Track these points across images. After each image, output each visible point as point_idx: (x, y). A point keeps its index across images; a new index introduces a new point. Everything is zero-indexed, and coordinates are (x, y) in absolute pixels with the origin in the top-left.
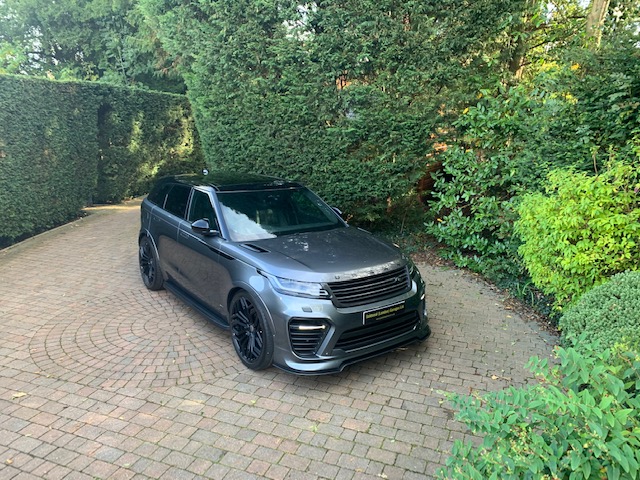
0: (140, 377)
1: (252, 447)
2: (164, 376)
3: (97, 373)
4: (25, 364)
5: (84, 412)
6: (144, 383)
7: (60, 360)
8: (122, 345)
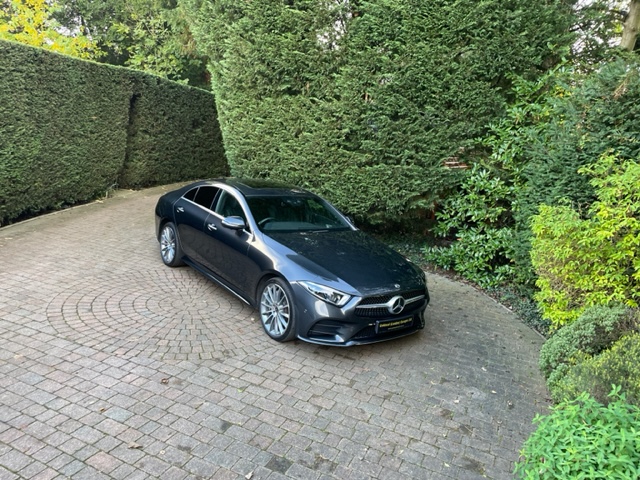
0: (152, 348)
1: (256, 423)
2: (175, 350)
3: (112, 342)
4: (41, 326)
6: (155, 356)
7: (76, 326)
8: (136, 318)
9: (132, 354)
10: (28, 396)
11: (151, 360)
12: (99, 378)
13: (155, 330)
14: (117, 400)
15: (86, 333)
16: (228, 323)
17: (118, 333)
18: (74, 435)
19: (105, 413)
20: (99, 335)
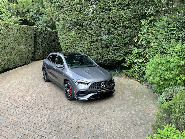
0: (39, 107)
1: (69, 128)
2: (46, 107)
4: (8, 102)
5: (23, 116)
6: (40, 109)
7: (18, 102)
8: (35, 98)
9: (33, 109)
10: (2, 124)
13: (40, 102)
14: (28, 124)
15: (20, 104)
16: (62, 98)
19: (24, 128)
20: (24, 104)
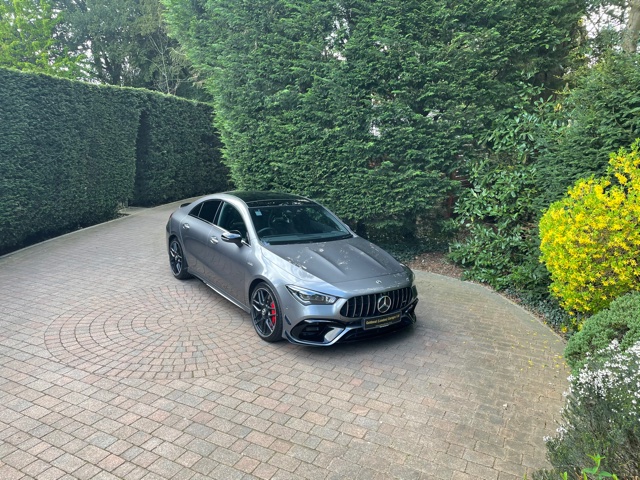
1: (244, 444)
3: (105, 363)
4: (37, 350)
5: (85, 397)
7: (72, 348)
8: (133, 337)
9: (122, 375)
10: (14, 424)
11: (142, 381)
12: (86, 403)
13: (150, 348)
14: (103, 425)
15: (80, 355)
16: (226, 338)
17: (113, 353)
18: (56, 463)
19: (88, 440)
20: (93, 356)
